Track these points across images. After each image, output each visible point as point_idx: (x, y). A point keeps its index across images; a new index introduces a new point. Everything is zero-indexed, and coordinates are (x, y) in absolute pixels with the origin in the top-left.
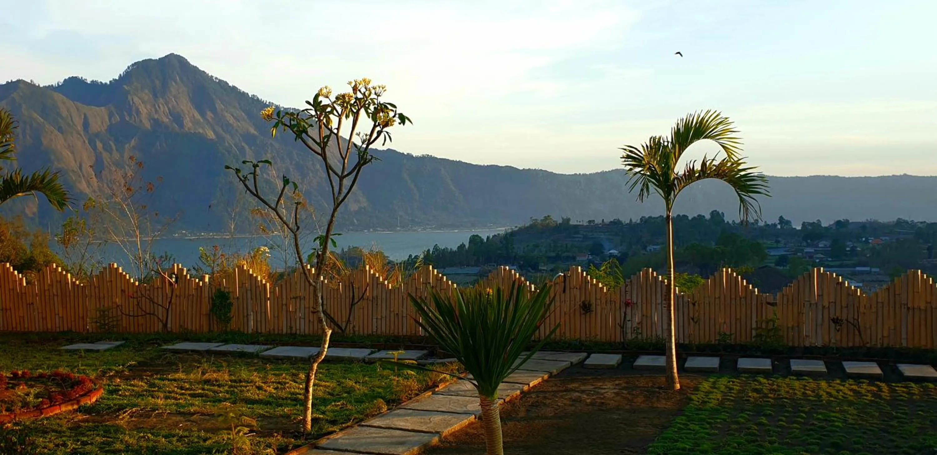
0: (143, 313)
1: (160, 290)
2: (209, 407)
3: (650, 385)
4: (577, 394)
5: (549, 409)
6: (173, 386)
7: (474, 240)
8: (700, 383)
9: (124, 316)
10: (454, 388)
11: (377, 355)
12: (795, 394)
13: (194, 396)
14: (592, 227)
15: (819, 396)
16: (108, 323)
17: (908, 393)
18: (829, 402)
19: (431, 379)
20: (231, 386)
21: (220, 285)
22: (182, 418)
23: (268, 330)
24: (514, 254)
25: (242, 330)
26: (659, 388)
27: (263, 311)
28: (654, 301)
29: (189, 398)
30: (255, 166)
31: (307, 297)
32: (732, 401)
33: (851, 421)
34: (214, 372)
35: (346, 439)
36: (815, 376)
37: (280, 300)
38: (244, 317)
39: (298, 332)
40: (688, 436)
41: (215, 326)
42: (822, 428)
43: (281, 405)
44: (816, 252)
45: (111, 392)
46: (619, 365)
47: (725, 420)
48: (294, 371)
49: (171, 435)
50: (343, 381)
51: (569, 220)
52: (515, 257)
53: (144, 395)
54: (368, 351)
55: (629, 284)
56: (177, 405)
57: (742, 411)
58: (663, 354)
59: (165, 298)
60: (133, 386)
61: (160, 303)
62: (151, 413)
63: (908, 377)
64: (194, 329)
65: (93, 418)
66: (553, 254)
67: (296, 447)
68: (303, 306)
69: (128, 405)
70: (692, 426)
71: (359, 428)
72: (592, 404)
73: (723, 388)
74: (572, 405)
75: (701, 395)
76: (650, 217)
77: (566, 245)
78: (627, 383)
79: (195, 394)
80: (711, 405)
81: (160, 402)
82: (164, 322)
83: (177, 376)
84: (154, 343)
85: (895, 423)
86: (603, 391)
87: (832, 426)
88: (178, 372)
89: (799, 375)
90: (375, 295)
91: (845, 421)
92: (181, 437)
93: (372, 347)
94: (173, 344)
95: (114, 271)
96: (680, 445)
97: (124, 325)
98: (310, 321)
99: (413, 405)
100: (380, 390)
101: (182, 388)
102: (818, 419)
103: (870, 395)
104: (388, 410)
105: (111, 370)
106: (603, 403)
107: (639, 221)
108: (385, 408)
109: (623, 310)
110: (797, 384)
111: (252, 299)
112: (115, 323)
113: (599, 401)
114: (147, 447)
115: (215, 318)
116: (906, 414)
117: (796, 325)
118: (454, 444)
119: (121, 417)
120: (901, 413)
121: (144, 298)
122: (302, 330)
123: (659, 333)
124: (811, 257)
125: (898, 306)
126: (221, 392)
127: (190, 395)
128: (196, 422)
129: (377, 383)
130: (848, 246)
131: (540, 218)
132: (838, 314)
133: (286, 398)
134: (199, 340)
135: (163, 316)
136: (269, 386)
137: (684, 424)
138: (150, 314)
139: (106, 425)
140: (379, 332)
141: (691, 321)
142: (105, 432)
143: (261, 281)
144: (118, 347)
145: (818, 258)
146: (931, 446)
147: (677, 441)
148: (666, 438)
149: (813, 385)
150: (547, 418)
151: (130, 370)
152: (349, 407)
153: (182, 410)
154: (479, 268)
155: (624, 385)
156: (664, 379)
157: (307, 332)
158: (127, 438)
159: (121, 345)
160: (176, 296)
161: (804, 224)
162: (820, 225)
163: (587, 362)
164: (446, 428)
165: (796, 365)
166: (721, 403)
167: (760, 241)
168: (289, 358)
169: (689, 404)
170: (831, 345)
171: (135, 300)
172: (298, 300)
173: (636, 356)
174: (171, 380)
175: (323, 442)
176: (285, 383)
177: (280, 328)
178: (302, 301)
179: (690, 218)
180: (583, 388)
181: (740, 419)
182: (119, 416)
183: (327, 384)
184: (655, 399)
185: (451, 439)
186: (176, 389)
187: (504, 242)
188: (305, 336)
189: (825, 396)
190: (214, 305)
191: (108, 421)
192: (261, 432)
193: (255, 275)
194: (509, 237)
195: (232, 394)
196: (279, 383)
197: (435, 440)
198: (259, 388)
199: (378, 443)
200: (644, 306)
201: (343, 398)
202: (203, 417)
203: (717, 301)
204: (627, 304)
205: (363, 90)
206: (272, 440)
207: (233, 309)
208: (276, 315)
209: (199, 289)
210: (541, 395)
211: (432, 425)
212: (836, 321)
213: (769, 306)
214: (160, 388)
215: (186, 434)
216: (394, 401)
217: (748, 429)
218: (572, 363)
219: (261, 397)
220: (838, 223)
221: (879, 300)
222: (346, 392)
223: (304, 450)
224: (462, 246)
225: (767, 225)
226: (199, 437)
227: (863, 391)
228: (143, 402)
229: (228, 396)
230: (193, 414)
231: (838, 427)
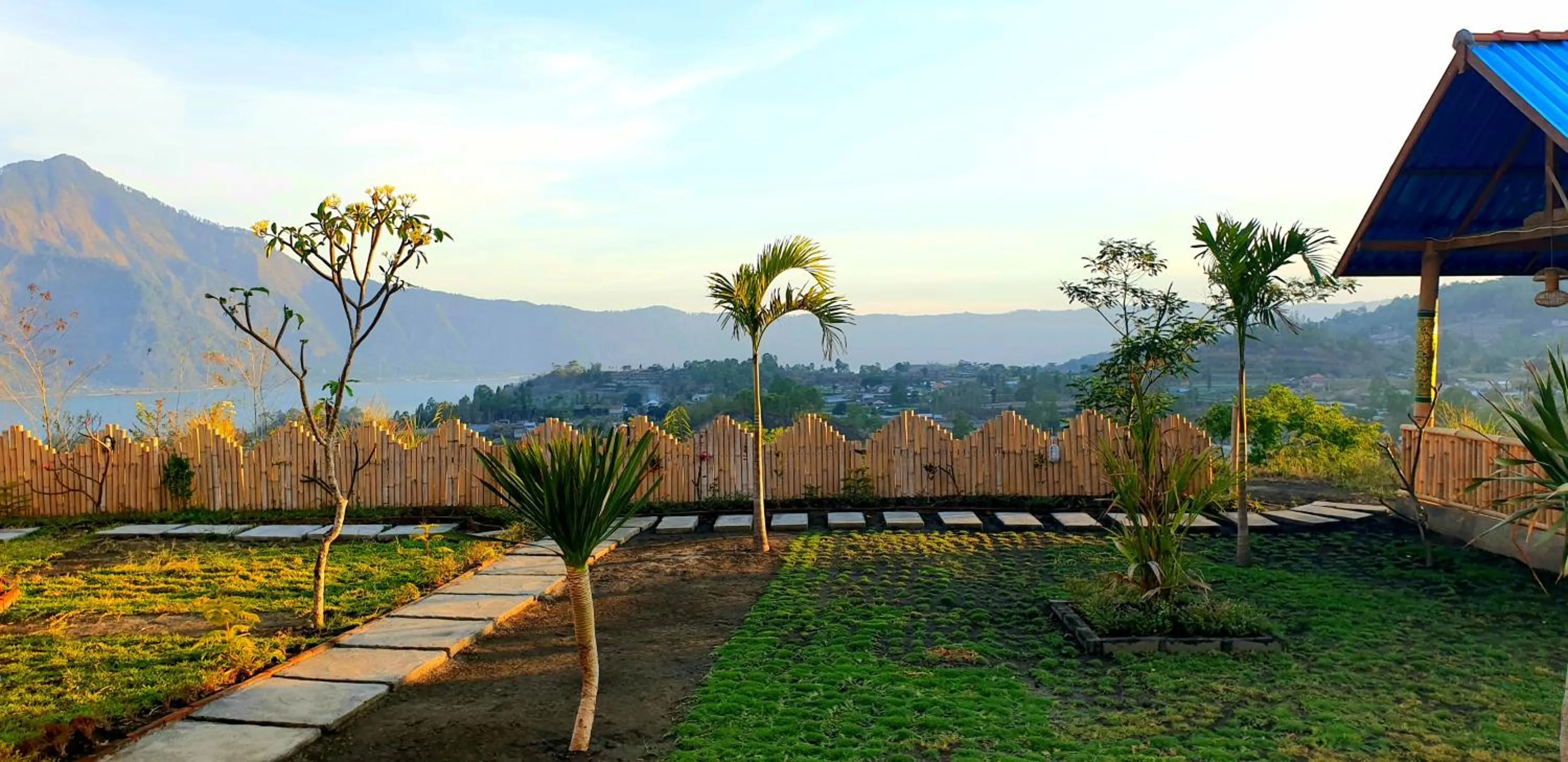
0: (64, 489)
1: (88, 459)
2: (182, 606)
3: (736, 547)
4: (653, 564)
5: (622, 583)
6: (121, 581)
7: (481, 392)
8: (791, 543)
9: (35, 494)
10: (501, 566)
11: (392, 532)
12: (895, 549)
13: (155, 591)
14: (628, 374)
15: (919, 550)
16: (12, 504)
17: (1012, 544)
18: (932, 557)
19: (471, 557)
20: (204, 578)
21: (174, 450)
22: (143, 621)
23: (242, 505)
24: (531, 408)
25: (206, 506)
26: (746, 550)
27: (235, 480)
28: (732, 453)
29: (148, 594)
30: (247, 295)
31: (295, 462)
32: (828, 560)
33: (958, 576)
34: (178, 560)
35: (374, 633)
36: (912, 528)
37: (258, 468)
38: (208, 489)
39: (283, 507)
40: (788, 601)
41: (169, 502)
42: (930, 584)
43: (277, 597)
44: (876, 398)
45: (32, 593)
46: (696, 528)
47: (824, 582)
48: (287, 555)
49: (132, 642)
50: (355, 564)
51: (599, 366)
52: (533, 412)
53: (82, 594)
54: (380, 527)
55: (703, 434)
56: (132, 604)
57: (841, 571)
58: (752, 513)
59: (95, 469)
60: (62, 583)
61: (89, 475)
62: (96, 616)
63: (1007, 526)
64: (139, 507)
65: (11, 628)
66: (580, 407)
67: (310, 646)
68: (288, 473)
69: (60, 609)
70: (789, 591)
71: (389, 620)
72: (673, 574)
73: (816, 547)
74: (649, 577)
75: (794, 555)
76: (695, 362)
77: (597, 395)
78: (709, 548)
79: (156, 589)
80: (806, 566)
81: (108, 602)
82: (96, 499)
83: (126, 568)
84: (83, 529)
85: (1003, 575)
86: (684, 558)
87: (938, 581)
88: (126, 563)
89: (895, 528)
90: (385, 457)
91: (952, 576)
92: (148, 644)
93: (385, 521)
94: (112, 528)
95: (19, 437)
96: (781, 612)
97: (36, 506)
98: (298, 492)
99: (449, 588)
100: (406, 573)
101: (135, 583)
102: (923, 575)
103: (972, 547)
104: (422, 596)
105: (26, 565)
106: (685, 572)
107: (682, 367)
108: (418, 594)
109: (698, 465)
110: (894, 538)
111: (219, 466)
112: (21, 504)
113: (680, 569)
114: (102, 660)
115: (168, 492)
116: (1013, 565)
117: (886, 474)
118: (512, 632)
119: (52, 624)
120: (1009, 565)
121: (64, 471)
122: (289, 504)
123: (739, 489)
124: (870, 404)
125: (992, 450)
126: (192, 585)
127: (148, 591)
128: (165, 624)
129: (401, 564)
130: (909, 391)
131: (563, 363)
132: (930, 460)
133: (283, 589)
134: (147, 521)
135: (93, 492)
136: (258, 575)
137: (781, 589)
138: (74, 490)
139: (34, 636)
140: (392, 504)
141: (774, 473)
142: (34, 644)
143: (232, 444)
144: (30, 535)
145: (877, 405)
146: (1044, 598)
147: (776, 608)
148: (763, 606)
149: (911, 539)
150: (621, 593)
151: (54, 564)
152: (369, 594)
153: (141, 610)
154: (487, 426)
155: (706, 550)
156: (751, 541)
157: (295, 505)
158: (69, 650)
159: (35, 533)
160: (113, 465)
161: (862, 367)
162: (879, 369)
163: (659, 527)
164: (501, 612)
165: (891, 518)
166: (817, 564)
167: (817, 387)
168: (277, 540)
169: (782, 566)
170: (925, 495)
171: (52, 473)
172: (282, 467)
173: (715, 517)
174: (119, 573)
175: (344, 639)
176: (279, 570)
177: (259, 503)
178: (288, 468)
179: (740, 362)
180: (659, 556)
181: (841, 579)
182: (49, 623)
183: (336, 569)
184: (744, 563)
185: (507, 625)
186: (128, 584)
187: (520, 394)
188: (292, 511)
189: (926, 551)
190: (167, 476)
191: (35, 631)
192: (257, 632)
193: (222, 437)
194: (526, 388)
195: (208, 587)
196: (270, 570)
197: (488, 628)
198: (245, 578)
199: (417, 636)
200: (722, 459)
201: (359, 585)
202: (172, 617)
203: (802, 451)
204: (702, 458)
205: (385, 200)
206: (277, 640)
207: (195, 479)
208: (253, 486)
209: (145, 457)
210: (611, 568)
211: (480, 610)
212: (930, 468)
213: (857, 454)
214: (103, 584)
215: (155, 639)
216: (427, 585)
217: (852, 589)
218: (641, 529)
219: (250, 589)
220: (898, 366)
221: (973, 445)
222: (361, 578)
223: (321, 649)
224: (464, 400)
225: (823, 370)
226: (173, 642)
227: (965, 543)
228: (82, 603)
229: (203, 589)
230: (159, 614)
231: (945, 582)
